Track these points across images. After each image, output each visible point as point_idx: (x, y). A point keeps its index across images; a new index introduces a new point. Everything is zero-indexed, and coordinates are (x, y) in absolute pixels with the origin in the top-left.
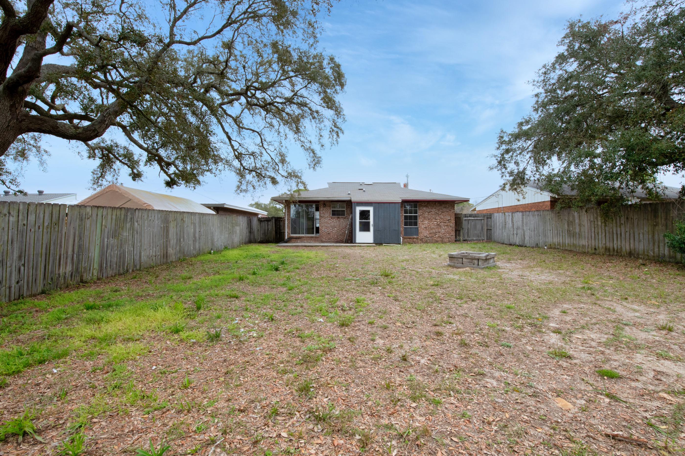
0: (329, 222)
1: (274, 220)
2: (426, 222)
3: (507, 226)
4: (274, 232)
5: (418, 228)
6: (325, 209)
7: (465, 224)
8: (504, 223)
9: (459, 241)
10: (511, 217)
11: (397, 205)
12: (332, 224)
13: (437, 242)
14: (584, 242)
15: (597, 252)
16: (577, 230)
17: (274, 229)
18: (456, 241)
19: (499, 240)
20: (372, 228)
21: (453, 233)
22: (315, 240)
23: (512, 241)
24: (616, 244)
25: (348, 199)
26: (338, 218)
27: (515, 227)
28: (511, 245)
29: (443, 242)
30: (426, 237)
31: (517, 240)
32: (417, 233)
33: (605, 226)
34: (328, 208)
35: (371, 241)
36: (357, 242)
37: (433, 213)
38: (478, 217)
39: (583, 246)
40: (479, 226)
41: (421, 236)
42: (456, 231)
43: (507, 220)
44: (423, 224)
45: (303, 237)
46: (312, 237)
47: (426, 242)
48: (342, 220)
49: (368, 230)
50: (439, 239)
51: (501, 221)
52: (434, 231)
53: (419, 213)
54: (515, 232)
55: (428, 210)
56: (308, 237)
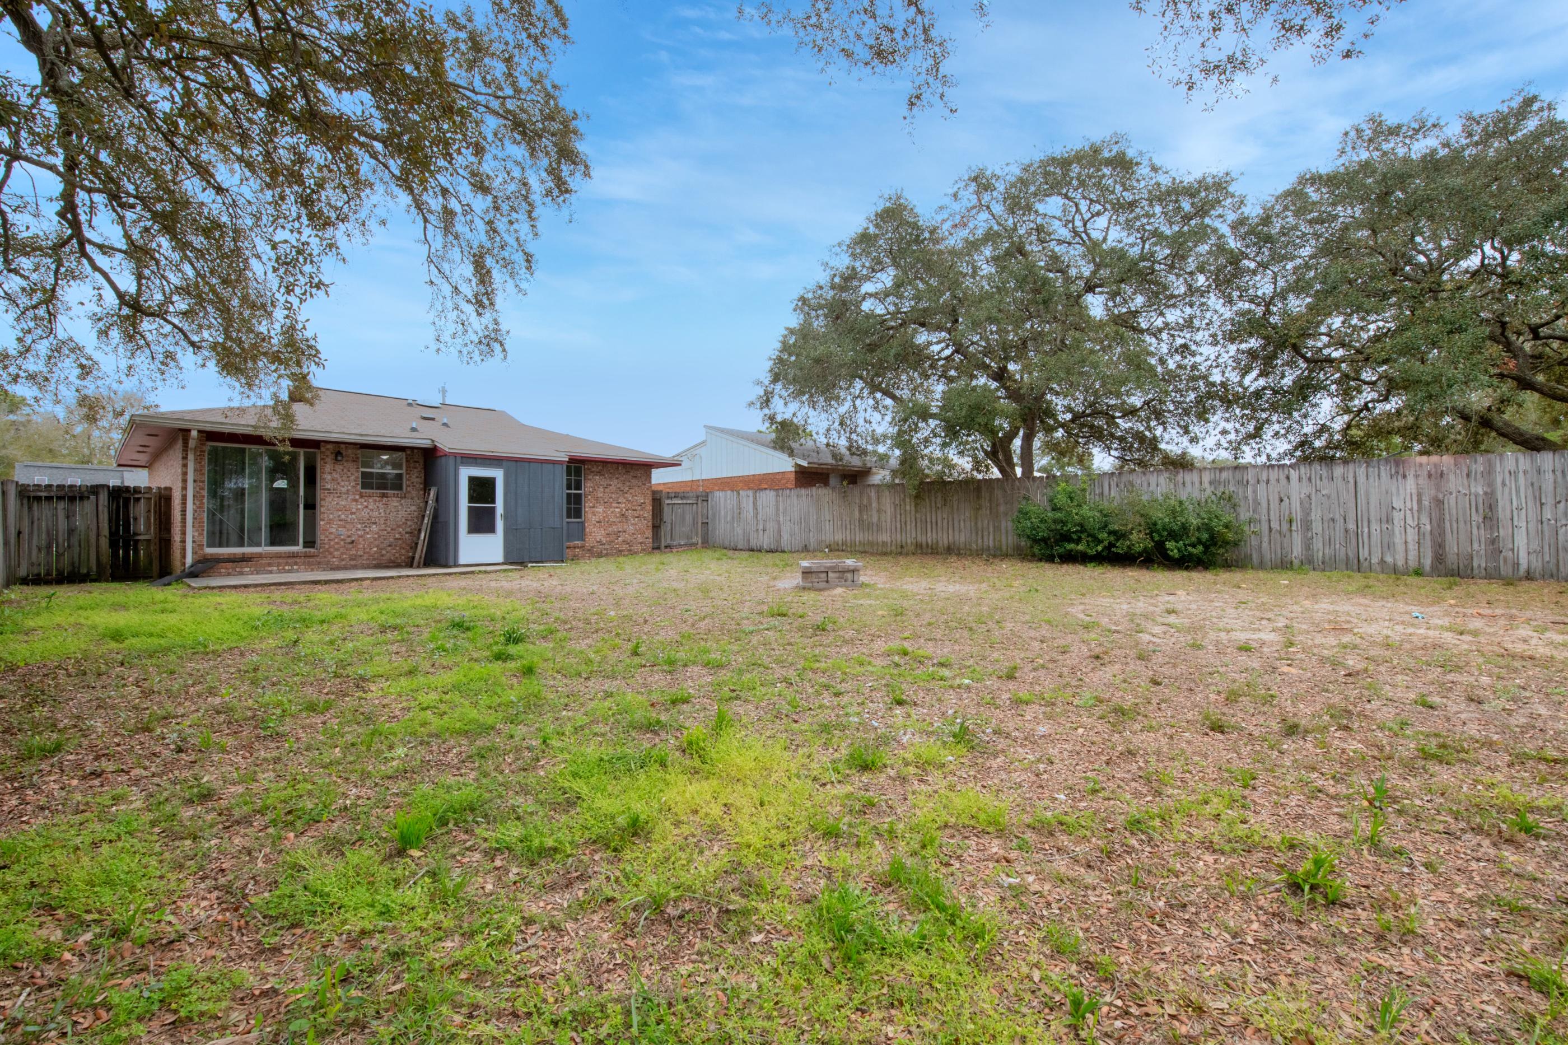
0: (354, 507)
1: (103, 497)
2: (600, 509)
3: (744, 515)
4: (104, 543)
5: (583, 523)
6: (339, 467)
7: (667, 510)
8: (736, 511)
9: (658, 548)
10: (751, 499)
11: (558, 467)
12: (365, 514)
13: (620, 552)
14: (885, 537)
15: (905, 550)
16: (875, 520)
17: (105, 531)
19: (727, 543)
20: (500, 524)
21: (649, 533)
22: (309, 564)
23: (753, 543)
24: (930, 538)
26: (384, 496)
27: (760, 517)
28: (752, 550)
29: (631, 552)
30: (599, 542)
31: (765, 540)
32: (582, 535)
33: (916, 511)
34: (351, 465)
35: (500, 559)
36: (462, 560)
37: (613, 488)
38: (688, 498)
39: (884, 544)
40: (689, 518)
41: (590, 541)
42: (654, 527)
43: (744, 504)
44: (594, 514)
45: (260, 556)
46: (293, 555)
47: (600, 555)
48: (394, 503)
49: (491, 529)
50: (625, 547)
51: (729, 507)
52: (615, 528)
53: (587, 486)
54: (761, 527)
55: (604, 483)
56: (279, 556)
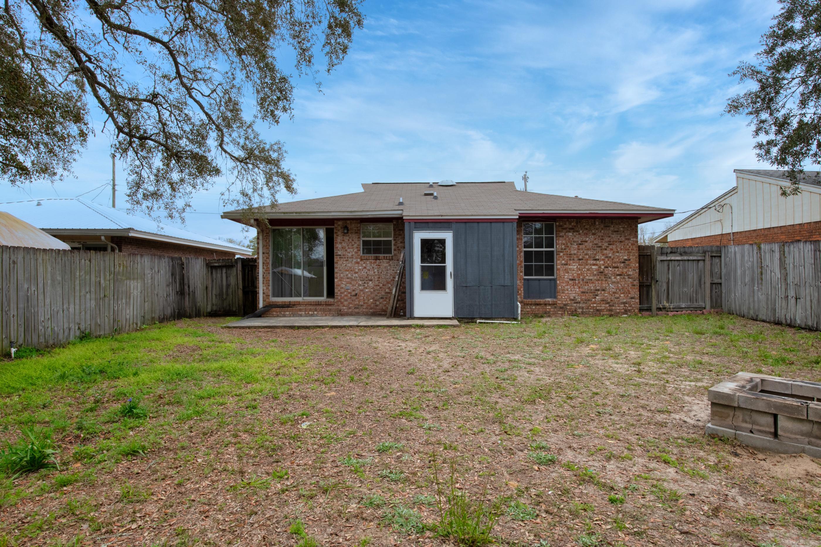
0: (357, 268)
1: (239, 265)
2: (574, 266)
3: (767, 276)
4: (240, 292)
5: (555, 280)
6: (346, 238)
7: (660, 269)
8: (757, 271)
9: (649, 309)
10: (777, 255)
11: (507, 225)
12: (364, 273)
13: (597, 313)
17: (241, 286)
18: (641, 310)
19: (744, 309)
20: (450, 282)
21: (635, 292)
22: (324, 310)
23: (780, 314)
25: (395, 213)
26: (377, 258)
27: (790, 279)
28: (778, 323)
29: (612, 314)
30: (574, 300)
31: (798, 313)
32: (553, 292)
34: (354, 236)
35: (450, 313)
36: (416, 314)
37: (589, 245)
38: (691, 254)
40: (692, 277)
41: (562, 299)
42: (642, 286)
43: (767, 261)
44: (567, 271)
45: (299, 304)
46: (318, 304)
47: (574, 313)
48: (385, 264)
49: (441, 286)
50: (603, 306)
51: (748, 265)
52: (592, 286)
53: (559, 244)
54: (792, 293)
55: (578, 238)
56: (310, 304)
